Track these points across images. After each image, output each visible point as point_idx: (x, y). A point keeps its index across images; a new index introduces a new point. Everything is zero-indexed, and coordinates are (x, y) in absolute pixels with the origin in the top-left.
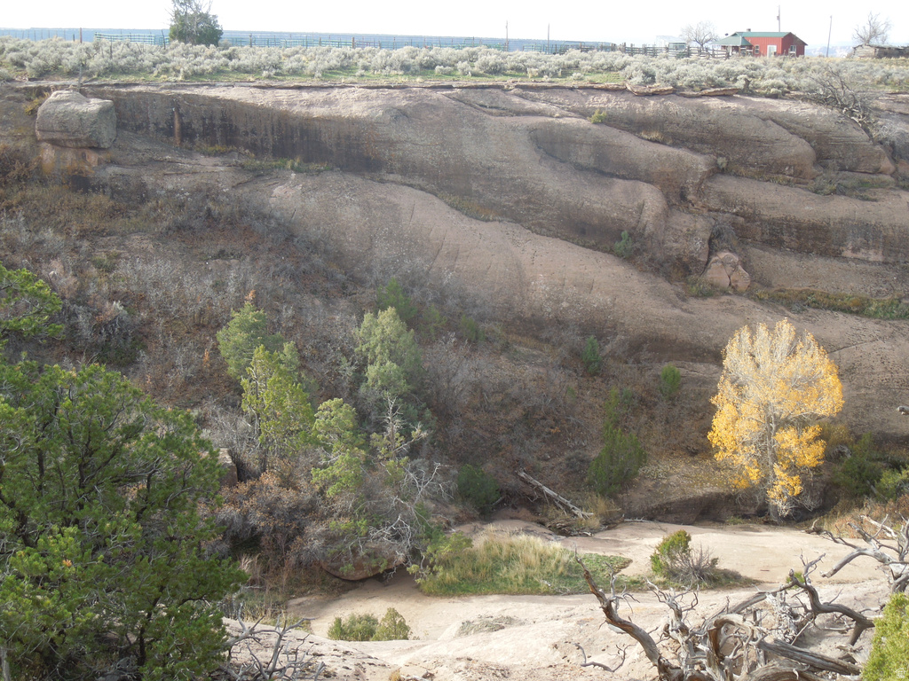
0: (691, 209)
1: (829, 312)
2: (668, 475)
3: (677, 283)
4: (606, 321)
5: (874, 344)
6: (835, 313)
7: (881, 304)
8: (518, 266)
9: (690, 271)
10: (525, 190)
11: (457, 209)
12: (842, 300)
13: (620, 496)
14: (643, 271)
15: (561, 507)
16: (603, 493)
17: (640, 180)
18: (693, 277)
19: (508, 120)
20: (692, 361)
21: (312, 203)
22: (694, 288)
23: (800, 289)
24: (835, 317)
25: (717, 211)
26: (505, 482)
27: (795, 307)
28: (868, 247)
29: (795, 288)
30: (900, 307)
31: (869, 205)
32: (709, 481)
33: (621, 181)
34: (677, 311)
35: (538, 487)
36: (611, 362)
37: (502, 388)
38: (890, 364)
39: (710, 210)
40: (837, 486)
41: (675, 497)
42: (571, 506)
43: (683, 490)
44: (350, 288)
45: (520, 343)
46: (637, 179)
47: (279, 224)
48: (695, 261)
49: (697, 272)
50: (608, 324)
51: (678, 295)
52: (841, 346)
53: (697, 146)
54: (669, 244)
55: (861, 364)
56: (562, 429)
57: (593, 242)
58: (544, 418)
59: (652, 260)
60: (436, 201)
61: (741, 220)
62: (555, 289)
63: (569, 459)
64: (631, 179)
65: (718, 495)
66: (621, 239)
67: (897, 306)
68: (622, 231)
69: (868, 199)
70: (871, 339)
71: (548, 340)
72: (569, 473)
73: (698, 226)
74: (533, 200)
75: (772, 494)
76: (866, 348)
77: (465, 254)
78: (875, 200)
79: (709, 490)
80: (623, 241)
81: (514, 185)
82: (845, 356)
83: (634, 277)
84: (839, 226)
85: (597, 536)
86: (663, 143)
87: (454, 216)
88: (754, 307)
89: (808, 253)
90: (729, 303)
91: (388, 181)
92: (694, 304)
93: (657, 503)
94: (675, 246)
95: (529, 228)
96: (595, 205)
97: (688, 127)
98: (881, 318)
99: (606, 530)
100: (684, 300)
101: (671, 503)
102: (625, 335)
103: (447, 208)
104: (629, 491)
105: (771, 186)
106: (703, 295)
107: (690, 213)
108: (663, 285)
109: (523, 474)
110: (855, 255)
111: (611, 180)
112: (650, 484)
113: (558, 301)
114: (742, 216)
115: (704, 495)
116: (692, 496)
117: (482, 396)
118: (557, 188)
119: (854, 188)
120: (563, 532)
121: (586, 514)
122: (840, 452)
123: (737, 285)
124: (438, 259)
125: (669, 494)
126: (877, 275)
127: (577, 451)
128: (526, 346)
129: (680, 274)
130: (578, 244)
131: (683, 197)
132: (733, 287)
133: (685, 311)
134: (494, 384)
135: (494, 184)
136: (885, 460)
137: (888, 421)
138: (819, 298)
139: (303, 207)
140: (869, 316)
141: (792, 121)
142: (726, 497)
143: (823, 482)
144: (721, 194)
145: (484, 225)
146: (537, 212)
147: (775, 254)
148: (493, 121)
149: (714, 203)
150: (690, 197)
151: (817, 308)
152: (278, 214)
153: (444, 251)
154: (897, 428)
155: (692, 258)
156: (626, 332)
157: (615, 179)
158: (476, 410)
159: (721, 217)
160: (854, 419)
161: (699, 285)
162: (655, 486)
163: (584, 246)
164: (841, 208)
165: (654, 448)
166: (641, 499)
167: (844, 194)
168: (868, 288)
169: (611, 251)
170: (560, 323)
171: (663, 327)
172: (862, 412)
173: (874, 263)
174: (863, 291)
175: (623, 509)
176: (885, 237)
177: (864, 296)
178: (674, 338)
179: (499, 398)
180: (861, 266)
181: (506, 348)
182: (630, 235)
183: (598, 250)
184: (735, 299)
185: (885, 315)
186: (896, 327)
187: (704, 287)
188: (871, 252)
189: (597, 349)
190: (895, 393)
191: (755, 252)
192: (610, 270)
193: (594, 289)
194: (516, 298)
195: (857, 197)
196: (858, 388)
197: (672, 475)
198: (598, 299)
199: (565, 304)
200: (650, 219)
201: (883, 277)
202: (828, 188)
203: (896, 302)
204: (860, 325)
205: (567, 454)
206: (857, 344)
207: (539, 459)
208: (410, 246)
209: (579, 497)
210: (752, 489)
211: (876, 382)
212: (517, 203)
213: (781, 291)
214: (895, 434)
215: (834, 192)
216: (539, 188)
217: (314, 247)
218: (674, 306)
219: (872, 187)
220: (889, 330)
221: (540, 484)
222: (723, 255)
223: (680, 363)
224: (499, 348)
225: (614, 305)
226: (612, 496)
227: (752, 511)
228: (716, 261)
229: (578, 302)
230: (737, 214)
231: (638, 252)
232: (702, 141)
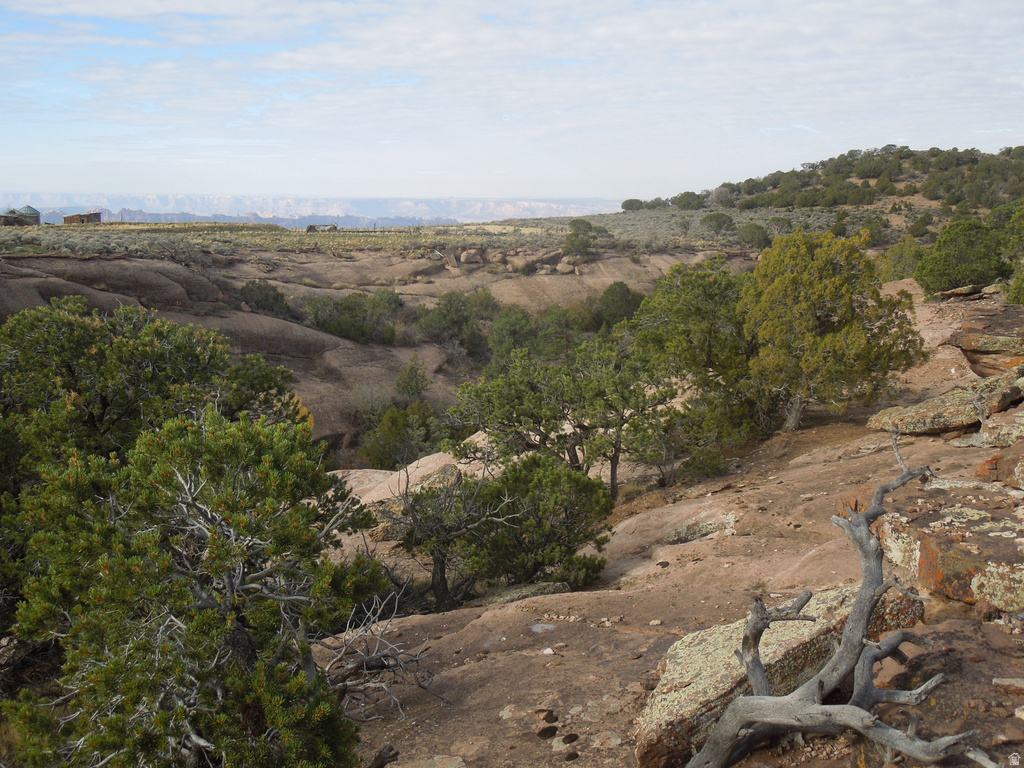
19: (20, 281)
31: (226, 320)
53: (126, 292)
69: (223, 317)
78: (227, 317)
86: (107, 291)
97: (119, 279)
119: (213, 311)
141: (169, 272)
148: (11, 282)
202: (202, 312)
215: (206, 314)
219: (220, 310)
232: (128, 288)
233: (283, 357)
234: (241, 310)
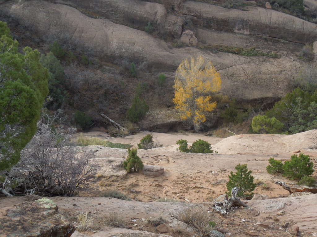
0: (176, 14)
1: (227, 53)
2: (158, 114)
3: (169, 42)
4: (139, 56)
5: (242, 65)
6: (229, 54)
7: (247, 50)
8: (106, 36)
9: (175, 38)
10: (111, 6)
11: (84, 14)
12: (232, 49)
13: (139, 122)
14: (156, 38)
15: (116, 126)
16: (132, 121)
17: (157, 2)
18: (176, 40)
20: (172, 72)
21: (27, 12)
22: (176, 44)
23: (217, 45)
24: (229, 55)
25: (186, 14)
26: (95, 117)
27: (214, 51)
28: (244, 29)
29: (215, 44)
30: (254, 51)
31: (245, 12)
32: (173, 117)
33: (149, 3)
34: (168, 53)
35: (108, 119)
36: (141, 72)
37: (97, 82)
38: (247, 73)
39: (183, 14)
40: (223, 118)
41: (160, 122)
42: (120, 126)
43: (163, 120)
44: (41, 44)
45: (106, 65)
46: (155, 2)
47: (13, 20)
48: (177, 34)
49: (177, 38)
50: (140, 58)
51: (169, 47)
52: (229, 66)
54: (166, 27)
55: (236, 73)
56: (119, 97)
57: (137, 26)
58: (112, 94)
59: (159, 33)
60: (76, 10)
61: (195, 18)
62: (120, 44)
63: (121, 109)
64: (153, 2)
65: (176, 122)
66: (147, 25)
67: (253, 51)
68: (148, 22)
69: (245, 10)
70: (241, 63)
71: (117, 64)
72: (120, 114)
73: (178, 20)
74: (114, 10)
75: (195, 122)
76: (239, 67)
77: (86, 31)
78: (248, 11)
79: (172, 120)
80: (148, 26)
81: (107, 5)
82: (230, 70)
83: (152, 40)
84: (233, 20)
85: (126, 137)
87: (83, 16)
88: (198, 51)
89: (221, 31)
90: (189, 50)
91: (58, 3)
92: (175, 50)
93: (153, 125)
94: (169, 28)
95: (112, 21)
96: (138, 12)
98: (246, 56)
99: (132, 135)
100: (171, 49)
101: (158, 125)
102: (146, 62)
103: (80, 13)
104: (143, 121)
105: (207, 5)
106: (179, 47)
107: (176, 15)
108: (163, 43)
109: (102, 115)
110: (239, 32)
111: (145, 2)
112: (151, 118)
113: (121, 49)
114: (196, 17)
115: (171, 122)
116: (166, 122)
117: (89, 85)
118: (123, 5)
119: (240, 6)
120: (115, 136)
121: (124, 129)
122: (225, 106)
123: (192, 43)
124: (75, 33)
125: (157, 121)
126: (247, 39)
127: (124, 106)
128: (108, 66)
129: (171, 39)
130: (131, 27)
131: (173, 9)
132: (191, 44)
133: (171, 53)
134: (93, 81)
135: (99, 4)
136: (242, 109)
137: (244, 94)
138: (223, 48)
139: (23, 13)
140: (242, 55)
142: (179, 123)
143: (217, 117)
144: (187, 8)
145: (94, 20)
146: (115, 15)
147: (208, 31)
149: (185, 11)
150: (176, 9)
151: (223, 52)
152: (13, 16)
153: (77, 30)
154: (247, 97)
155: (175, 32)
156: (147, 61)
157: (147, 2)
158: (86, 90)
159: (188, 17)
160: (232, 93)
161: (178, 43)
162: (153, 119)
163: (133, 28)
164: (234, 14)
165: (154, 104)
166: (146, 123)
167: (236, 8)
168: (243, 44)
169: (144, 30)
170: (121, 57)
171: (161, 59)
172: (235, 91)
173: (246, 35)
174: (241, 45)
175: (140, 127)
176: (250, 25)
177: (241, 47)
178: (166, 63)
179: (95, 86)
180: (241, 36)
181: (100, 67)
182: (151, 24)
183: (139, 29)
184: (191, 48)
185: (248, 54)
186: (252, 59)
187: (179, 44)
188: (245, 31)
189: (135, 67)
190: (248, 84)
191: (200, 30)
192: (142, 37)
193: (135, 45)
194: (105, 48)
195: (241, 9)
196: (234, 82)
197: (159, 114)
198: (137, 48)
199: (124, 50)
200: (159, 18)
201: (249, 40)
202: (230, 6)
203: (253, 49)
204: (238, 58)
205: (120, 107)
206: (236, 65)
207: (109, 109)
208: (64, 28)
209: (123, 123)
210: (188, 120)
211: (241, 80)
212: (108, 11)
213: (209, 45)
214: (246, 99)
215: (232, 7)
216: (116, 5)
217: (26, 28)
218: (167, 51)
219: (247, 5)
220: (249, 60)
221: (108, 118)
222: (187, 32)
223: (168, 73)
224: (97, 67)
225: (143, 50)
226: (136, 122)
227: (189, 128)
228: (184, 34)
229: (129, 50)
230: (193, 16)
231: (154, 30)
233: (282, 40)
234: (265, 8)
